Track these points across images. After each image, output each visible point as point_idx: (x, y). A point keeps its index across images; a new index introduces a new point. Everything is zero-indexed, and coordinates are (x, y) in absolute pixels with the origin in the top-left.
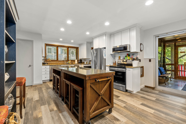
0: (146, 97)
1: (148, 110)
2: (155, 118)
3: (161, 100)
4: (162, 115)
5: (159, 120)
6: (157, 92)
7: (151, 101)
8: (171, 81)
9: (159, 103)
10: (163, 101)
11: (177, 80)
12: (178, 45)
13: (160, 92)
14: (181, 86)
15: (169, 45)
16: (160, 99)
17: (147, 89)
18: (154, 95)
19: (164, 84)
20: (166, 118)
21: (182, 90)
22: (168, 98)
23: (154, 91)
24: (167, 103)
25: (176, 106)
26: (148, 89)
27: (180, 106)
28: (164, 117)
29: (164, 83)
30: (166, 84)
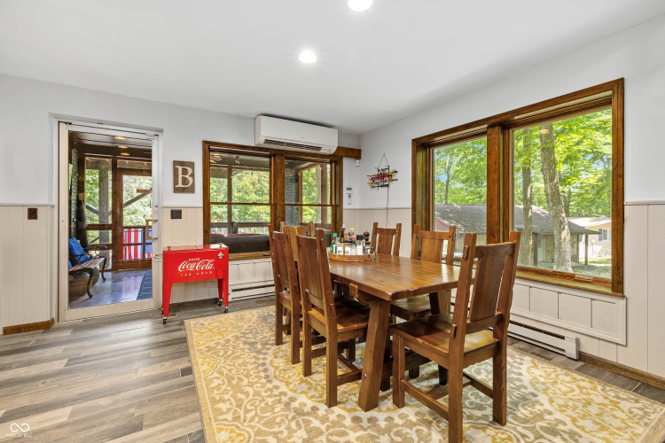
0: (24, 375)
1: (42, 422)
2: (82, 430)
3: (86, 357)
4: (102, 403)
5: (94, 426)
6: (67, 334)
7: (48, 381)
8: (104, 279)
9: (82, 370)
10: (96, 355)
11: (119, 274)
12: (123, 167)
13: (77, 328)
14: (135, 288)
15: (98, 162)
16: (83, 355)
17: (16, 341)
18: (58, 350)
19: (86, 296)
20: (116, 402)
21: (139, 298)
22: (107, 339)
23: (50, 337)
24: (106, 355)
25: (133, 350)
26: (23, 340)
27: (143, 346)
28: (110, 405)
29: (83, 295)
30: (91, 296)
